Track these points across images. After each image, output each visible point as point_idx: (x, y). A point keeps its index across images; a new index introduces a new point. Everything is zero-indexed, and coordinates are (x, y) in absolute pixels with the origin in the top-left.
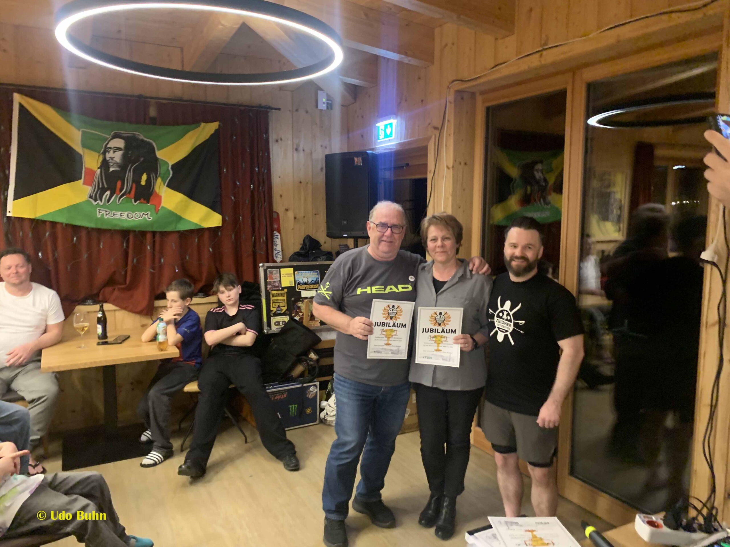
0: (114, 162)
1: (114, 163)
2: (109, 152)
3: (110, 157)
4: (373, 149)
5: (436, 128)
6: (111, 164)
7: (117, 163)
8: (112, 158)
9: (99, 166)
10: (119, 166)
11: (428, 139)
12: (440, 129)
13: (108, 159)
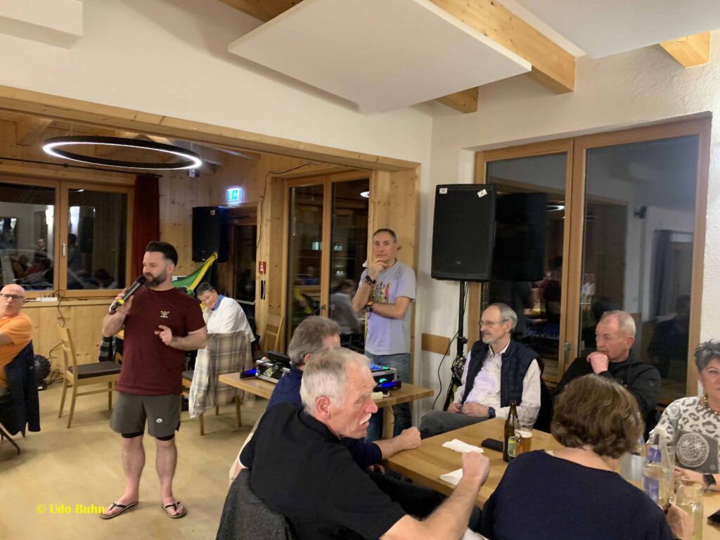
4: (224, 205)
5: (261, 197)
11: (258, 203)
12: (263, 197)
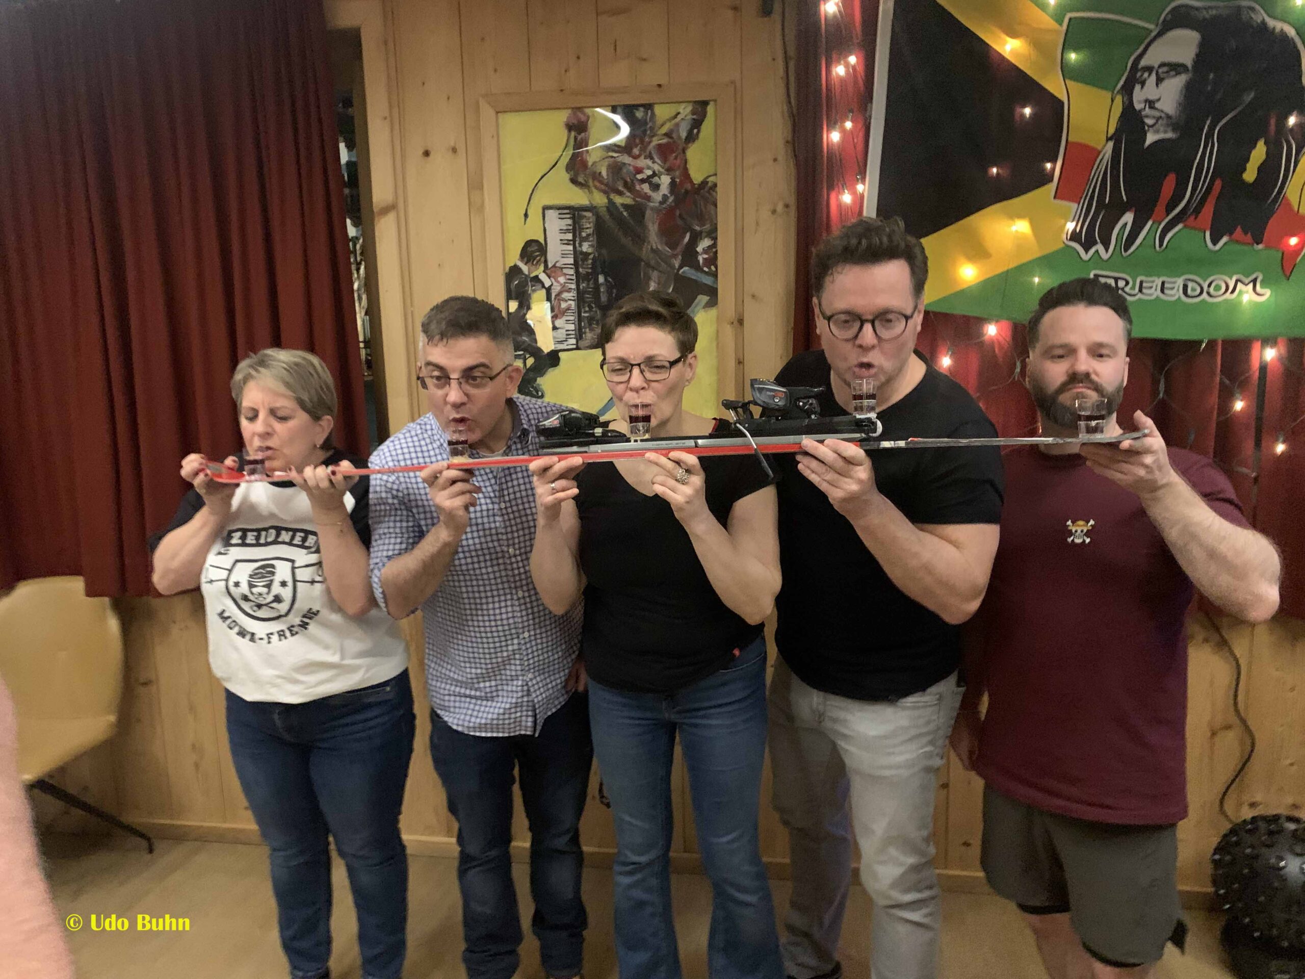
0: (1157, 114)
1: (1158, 119)
2: (1143, 83)
3: (1146, 101)
6: (1149, 121)
7: (1169, 117)
8: (1151, 104)
9: (1112, 131)
10: (1175, 127)
13: (1138, 106)
